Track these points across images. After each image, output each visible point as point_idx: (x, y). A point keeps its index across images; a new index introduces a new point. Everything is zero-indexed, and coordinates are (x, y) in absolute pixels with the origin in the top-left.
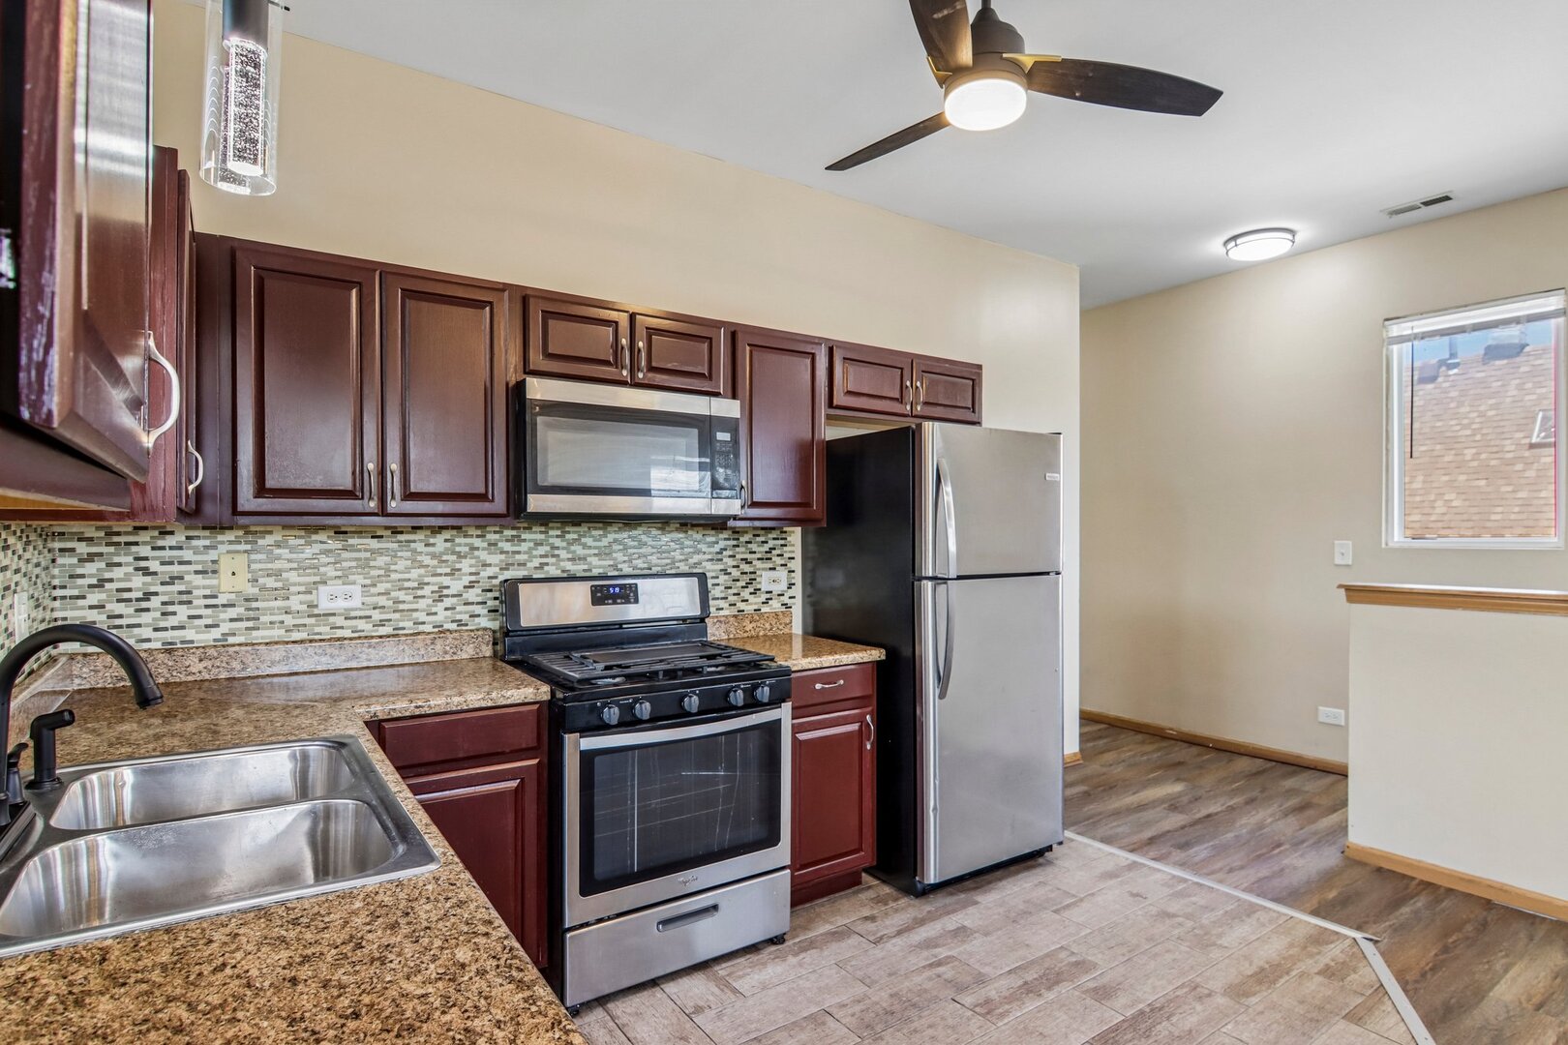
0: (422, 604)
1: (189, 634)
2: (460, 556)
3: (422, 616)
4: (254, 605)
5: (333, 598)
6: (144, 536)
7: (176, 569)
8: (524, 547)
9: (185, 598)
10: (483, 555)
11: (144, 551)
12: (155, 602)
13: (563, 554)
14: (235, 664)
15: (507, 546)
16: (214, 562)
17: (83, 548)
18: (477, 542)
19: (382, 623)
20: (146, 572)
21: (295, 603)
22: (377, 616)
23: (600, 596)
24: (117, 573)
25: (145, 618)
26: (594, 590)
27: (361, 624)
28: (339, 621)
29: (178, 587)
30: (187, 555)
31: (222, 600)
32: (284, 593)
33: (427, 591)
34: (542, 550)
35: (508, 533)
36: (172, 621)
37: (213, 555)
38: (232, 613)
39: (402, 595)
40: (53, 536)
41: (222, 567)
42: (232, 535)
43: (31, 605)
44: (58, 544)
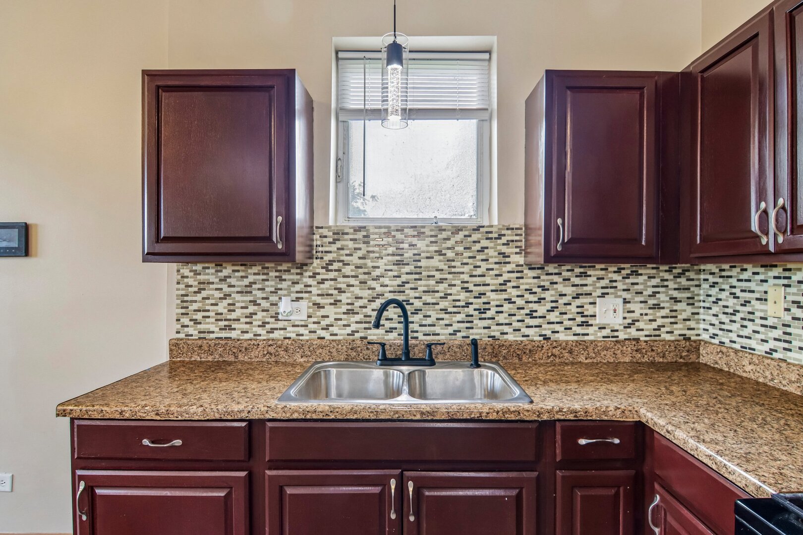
1: (753, 343)
4: (788, 330)
6: (734, 272)
7: (748, 295)
9: (751, 317)
12: (737, 318)
14: (767, 373)
16: (766, 292)
20: (735, 296)
24: (723, 295)
25: (735, 327)
29: (748, 308)
30: (752, 286)
31: (769, 322)
36: (745, 332)
37: (765, 287)
38: (775, 333)
40: (699, 272)
41: (770, 297)
42: (776, 272)
43: (638, 308)
44: (702, 277)
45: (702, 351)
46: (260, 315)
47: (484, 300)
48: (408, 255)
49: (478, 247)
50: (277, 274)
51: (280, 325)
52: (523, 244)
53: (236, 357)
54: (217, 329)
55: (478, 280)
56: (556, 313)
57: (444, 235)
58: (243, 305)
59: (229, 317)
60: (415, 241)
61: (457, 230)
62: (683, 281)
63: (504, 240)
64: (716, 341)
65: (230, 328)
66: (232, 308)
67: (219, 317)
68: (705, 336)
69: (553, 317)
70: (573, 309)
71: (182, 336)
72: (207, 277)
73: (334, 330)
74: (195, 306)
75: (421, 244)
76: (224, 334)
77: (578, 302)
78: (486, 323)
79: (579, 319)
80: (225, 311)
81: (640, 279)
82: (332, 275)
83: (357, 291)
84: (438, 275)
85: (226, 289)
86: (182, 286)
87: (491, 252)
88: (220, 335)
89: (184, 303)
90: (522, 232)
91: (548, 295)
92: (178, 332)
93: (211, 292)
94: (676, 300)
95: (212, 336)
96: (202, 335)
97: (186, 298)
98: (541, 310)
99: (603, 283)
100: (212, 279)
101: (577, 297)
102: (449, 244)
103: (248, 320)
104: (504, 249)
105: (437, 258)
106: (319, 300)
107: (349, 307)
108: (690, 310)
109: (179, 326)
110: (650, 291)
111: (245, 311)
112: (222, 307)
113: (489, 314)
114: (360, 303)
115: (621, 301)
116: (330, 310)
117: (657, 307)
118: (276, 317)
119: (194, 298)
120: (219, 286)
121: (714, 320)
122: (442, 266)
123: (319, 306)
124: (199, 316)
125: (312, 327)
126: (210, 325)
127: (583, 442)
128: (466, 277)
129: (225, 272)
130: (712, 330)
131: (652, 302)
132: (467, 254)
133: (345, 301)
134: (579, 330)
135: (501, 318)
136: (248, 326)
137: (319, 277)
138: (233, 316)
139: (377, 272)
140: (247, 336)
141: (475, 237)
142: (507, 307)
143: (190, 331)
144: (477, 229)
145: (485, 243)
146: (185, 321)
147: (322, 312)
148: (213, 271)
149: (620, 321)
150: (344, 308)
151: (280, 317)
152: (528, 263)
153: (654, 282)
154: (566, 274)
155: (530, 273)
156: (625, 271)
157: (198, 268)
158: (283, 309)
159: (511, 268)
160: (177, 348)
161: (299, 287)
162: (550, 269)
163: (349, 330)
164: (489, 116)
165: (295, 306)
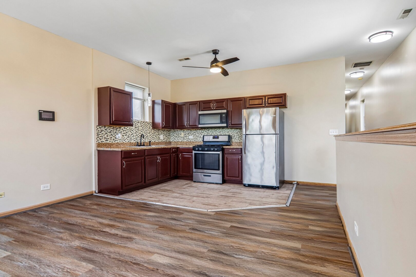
0: (198, 138)
1: (179, 140)
2: (202, 133)
3: (198, 140)
4: (184, 138)
5: (190, 137)
6: (176, 131)
8: (209, 132)
10: (205, 133)
11: (176, 132)
12: (177, 137)
13: (214, 132)
15: (207, 132)
17: (173, 132)
18: (204, 131)
19: (195, 140)
20: (176, 134)
21: (187, 138)
22: (194, 139)
23: (214, 138)
24: (175, 134)
25: (176, 139)
26: (213, 137)
27: (193, 140)
28: (191, 140)
29: (179, 136)
30: (179, 133)
31: (182, 137)
32: (186, 137)
33: (199, 137)
34: (211, 132)
35: (208, 130)
36: (178, 139)
37: (181, 133)
38: (182, 138)
39: (196, 137)
40: (171, 131)
42: (182, 131)
43: (164, 136)
44: (171, 132)
45: (172, 143)
46: (113, 137)
47: (147, 135)
48: (137, 126)
49: (146, 125)
50: (116, 129)
51: (117, 140)
52: (152, 125)
53: (111, 147)
54: (105, 141)
55: (146, 131)
57: (142, 123)
58: (110, 135)
59: (107, 138)
60: (138, 123)
61: (144, 122)
62: (169, 132)
63: (150, 124)
64: (174, 141)
65: (107, 140)
66: (107, 136)
67: (105, 138)
68: (172, 141)
69: (155, 138)
70: (158, 137)
71: (98, 142)
72: (102, 129)
73: (126, 141)
74: (100, 136)
75: (139, 124)
76: (106, 142)
77: (158, 135)
78: (148, 139)
80: (106, 137)
81: (165, 132)
82: (125, 129)
83: (129, 133)
84: (141, 130)
85: (106, 132)
86: (97, 131)
87: (148, 126)
88: (105, 142)
89: (98, 135)
90: (152, 123)
91: (155, 134)
92: (97, 142)
93: (103, 132)
94: (168, 135)
95: (104, 142)
96: (102, 142)
97: (98, 134)
98: (154, 137)
99: (161, 132)
100: (104, 129)
102: (143, 124)
103: (111, 139)
104: (150, 126)
105: (141, 127)
106: (123, 134)
107: (128, 136)
109: (97, 140)
110: (166, 134)
111: (110, 137)
112: (106, 136)
113: (148, 137)
114: (130, 135)
116: (125, 137)
117: (166, 136)
118: (116, 138)
119: (100, 134)
120: (105, 131)
121: (173, 138)
124: (101, 138)
125: (122, 140)
126: (103, 140)
127: (173, 150)
128: (145, 131)
129: (106, 128)
130: (173, 140)
132: (145, 127)
133: (128, 135)
134: (158, 140)
135: (149, 138)
136: (111, 140)
137: (123, 130)
138: (108, 138)
139: (132, 129)
140: (110, 142)
142: (150, 136)
143: (99, 141)
144: (146, 122)
145: (147, 125)
146: (98, 139)
147: (124, 137)
148: (104, 128)
149: (163, 139)
150: (127, 136)
151: (117, 138)
152: (153, 128)
153: (166, 132)
154: (157, 131)
155: (153, 130)
156: (163, 131)
157: (101, 127)
158: (117, 136)
159: (150, 129)
160: (99, 145)
161: (120, 132)
162: (155, 130)
163: (128, 141)
164: (143, 101)
165: (119, 136)
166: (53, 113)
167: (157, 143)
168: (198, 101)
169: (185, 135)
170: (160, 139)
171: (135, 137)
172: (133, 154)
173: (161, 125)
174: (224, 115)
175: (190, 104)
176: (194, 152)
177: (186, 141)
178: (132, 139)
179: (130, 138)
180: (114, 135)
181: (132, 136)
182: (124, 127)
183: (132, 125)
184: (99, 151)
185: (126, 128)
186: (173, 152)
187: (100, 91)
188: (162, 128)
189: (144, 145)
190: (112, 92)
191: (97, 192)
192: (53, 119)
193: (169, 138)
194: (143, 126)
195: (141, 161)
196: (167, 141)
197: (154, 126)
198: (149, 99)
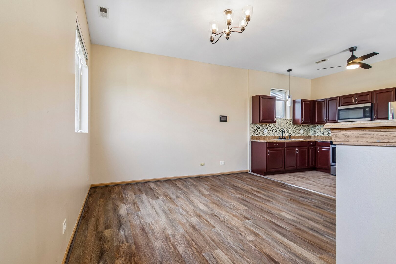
1: (319, 135)
6: (316, 126)
7: (318, 129)
11: (316, 127)
12: (317, 132)
17: (312, 127)
20: (316, 129)
21: (327, 132)
24: (314, 129)
25: (316, 133)
29: (318, 130)
30: (319, 127)
31: (321, 132)
32: (326, 131)
36: (318, 133)
37: (320, 128)
38: (322, 133)
40: (310, 126)
41: (321, 129)
42: (322, 126)
43: (304, 131)
44: (311, 127)
45: (311, 137)
46: (261, 132)
47: (288, 130)
48: (280, 123)
49: (287, 122)
50: (263, 126)
51: (264, 134)
52: (292, 122)
53: (260, 139)
56: (296, 132)
57: (284, 120)
60: (280, 121)
62: (309, 127)
64: (313, 135)
65: (257, 134)
68: (311, 135)
69: (295, 132)
70: (298, 131)
71: (251, 136)
74: (253, 131)
75: (281, 121)
76: (257, 135)
77: (298, 130)
79: (298, 133)
81: (304, 127)
82: (270, 126)
83: (273, 128)
84: (283, 126)
85: (257, 128)
86: (251, 127)
89: (251, 130)
90: (292, 120)
91: (295, 129)
93: (255, 128)
94: (308, 130)
95: (255, 136)
98: (294, 131)
99: (301, 127)
100: (255, 126)
101: (298, 129)
102: (284, 121)
104: (290, 122)
106: (269, 130)
108: (309, 131)
110: (305, 129)
111: (259, 131)
112: (256, 131)
113: (289, 132)
114: (274, 130)
115: (302, 130)
116: (270, 131)
117: (306, 131)
119: (253, 129)
121: (313, 133)
122: (283, 125)
123: (269, 131)
124: (253, 132)
125: (268, 134)
126: (255, 134)
127: (311, 143)
128: (286, 126)
129: (257, 125)
130: (312, 134)
131: (306, 130)
133: (272, 130)
134: (298, 134)
135: (290, 133)
136: (260, 134)
139: (276, 126)
140: (260, 136)
141: (287, 120)
142: (291, 131)
143: (252, 135)
144: (287, 119)
145: (288, 121)
147: (269, 132)
149: (303, 133)
150: (272, 131)
152: (293, 124)
153: (306, 127)
154: (297, 126)
155: (293, 126)
156: (303, 126)
157: (253, 124)
158: (264, 131)
159: (291, 125)
160: (252, 138)
161: (266, 128)
162: (295, 125)
163: (272, 135)
164: (285, 101)
165: (266, 131)
166: (226, 117)
167: (296, 137)
168: (337, 97)
169: (325, 130)
170: (300, 133)
171: (278, 132)
172: (275, 145)
173: (300, 121)
174: (368, 109)
175: (329, 101)
176: (332, 146)
177: (325, 135)
178: (276, 133)
179: (274, 133)
180: (262, 130)
181: (276, 131)
182: (269, 124)
183: (275, 122)
184: (252, 142)
185: (271, 124)
186: (311, 146)
187: (253, 98)
188: (301, 124)
189: (285, 139)
190: (261, 99)
191: (250, 171)
192: (226, 121)
193: (309, 132)
194: (284, 123)
195: (281, 151)
196: (307, 135)
197: (295, 122)
198: (289, 100)
